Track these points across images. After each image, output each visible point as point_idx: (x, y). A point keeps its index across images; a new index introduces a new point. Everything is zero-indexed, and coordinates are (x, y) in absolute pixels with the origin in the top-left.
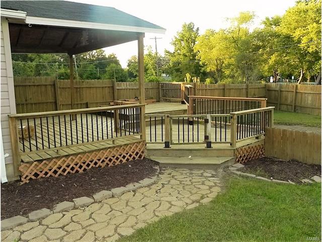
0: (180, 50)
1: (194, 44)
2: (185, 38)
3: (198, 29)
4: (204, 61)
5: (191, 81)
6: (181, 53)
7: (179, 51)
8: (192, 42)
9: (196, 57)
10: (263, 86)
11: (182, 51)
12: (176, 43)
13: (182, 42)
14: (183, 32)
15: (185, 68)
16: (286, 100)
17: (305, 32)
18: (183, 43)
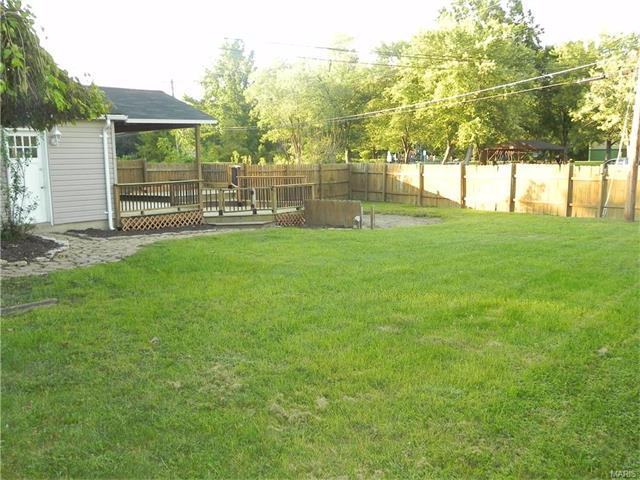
0: (215, 96)
1: (245, 86)
2: (227, 72)
3: (252, 53)
4: (266, 121)
5: (240, 161)
6: (220, 103)
7: (213, 98)
8: (240, 81)
9: (251, 112)
10: (346, 167)
11: (221, 99)
12: (208, 80)
13: (220, 79)
14: (221, 58)
15: (229, 137)
16: (375, 186)
17: (440, 73)
18: (223, 83)
